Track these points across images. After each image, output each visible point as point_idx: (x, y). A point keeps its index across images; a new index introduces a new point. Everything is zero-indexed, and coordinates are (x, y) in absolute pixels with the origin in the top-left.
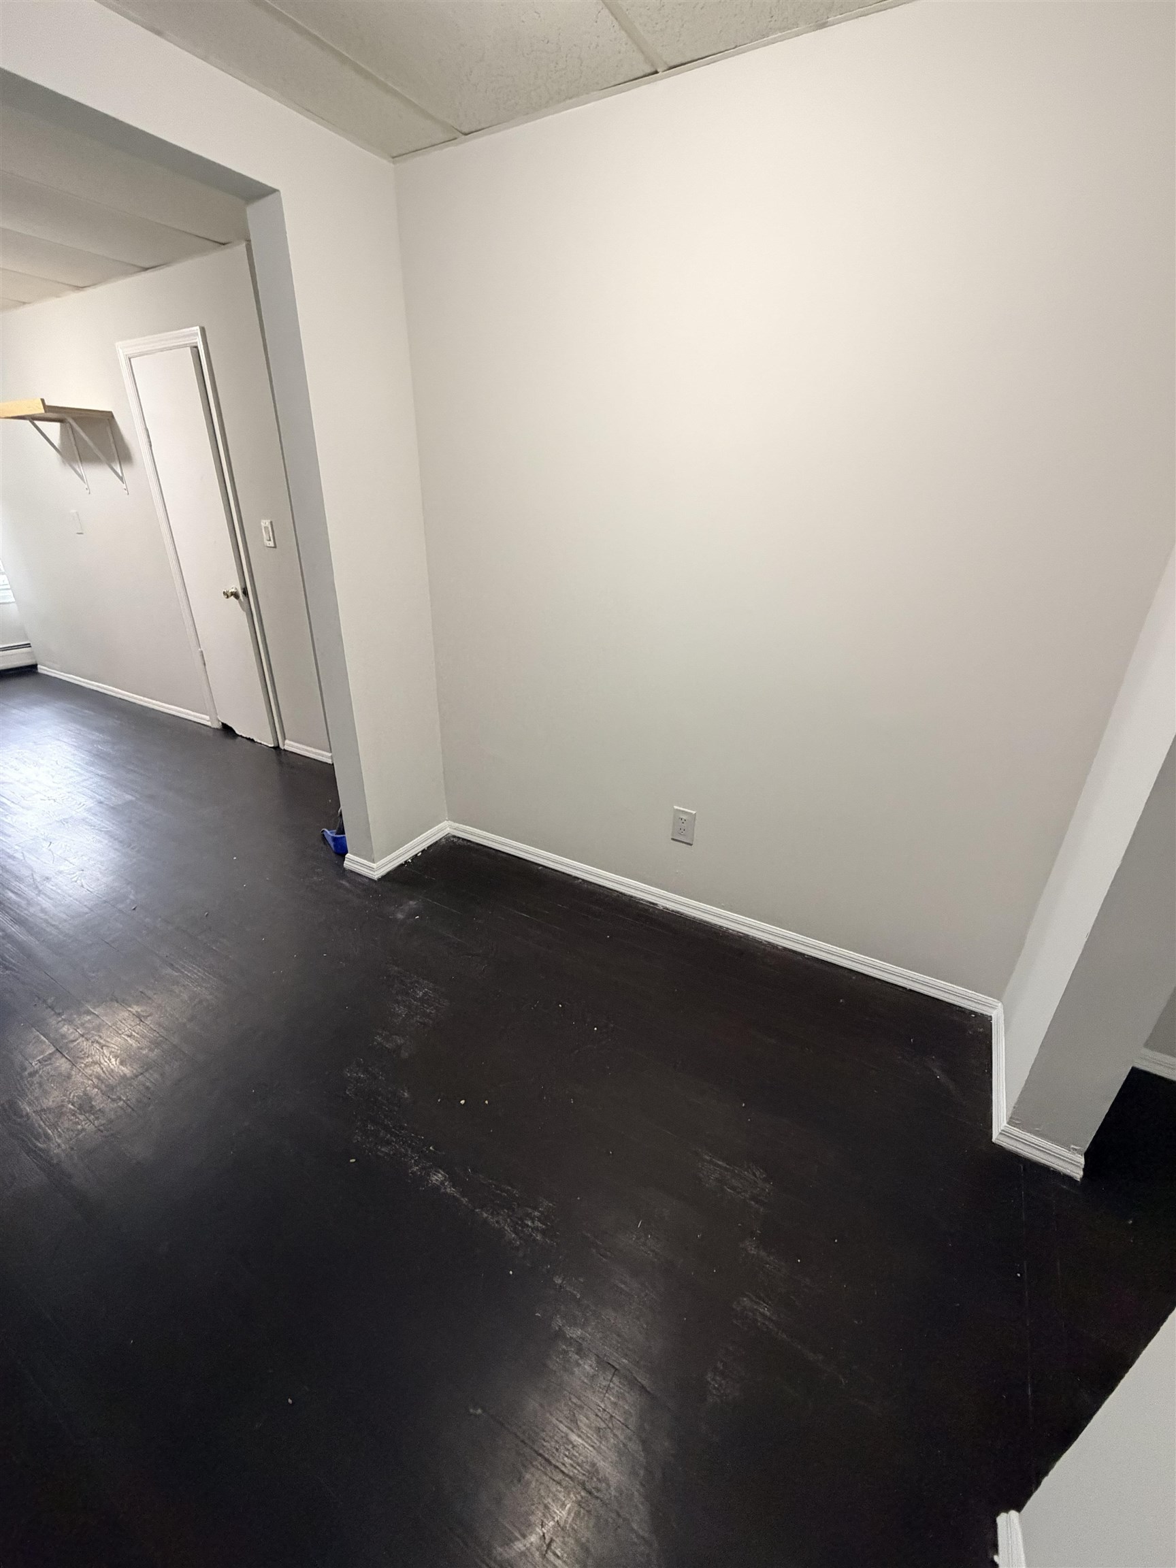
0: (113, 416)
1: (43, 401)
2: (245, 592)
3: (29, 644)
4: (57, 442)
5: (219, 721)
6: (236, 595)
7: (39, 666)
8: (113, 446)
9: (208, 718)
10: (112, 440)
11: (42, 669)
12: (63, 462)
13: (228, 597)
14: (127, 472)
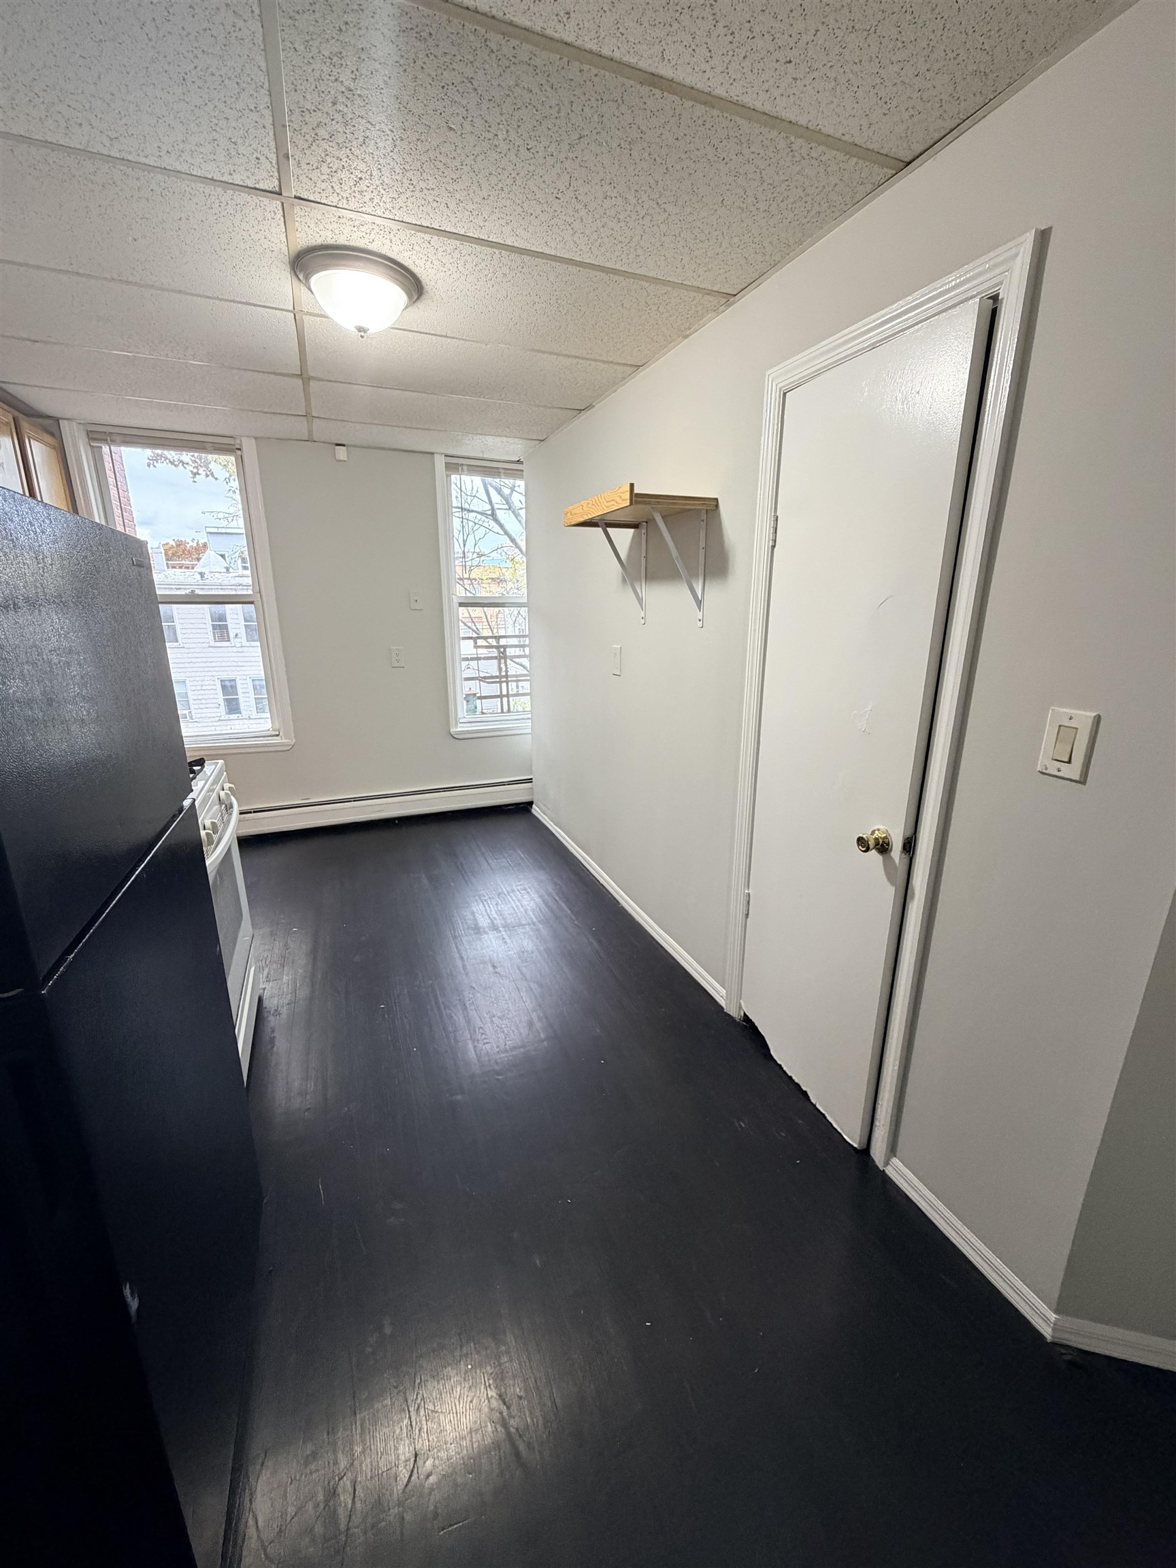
0: (717, 506)
1: (632, 486)
2: (910, 846)
3: (531, 779)
4: (623, 555)
5: (740, 1007)
6: (883, 847)
7: (534, 806)
8: (702, 552)
9: (724, 992)
10: (702, 544)
11: (535, 810)
12: (624, 580)
13: (867, 850)
14: (714, 594)
